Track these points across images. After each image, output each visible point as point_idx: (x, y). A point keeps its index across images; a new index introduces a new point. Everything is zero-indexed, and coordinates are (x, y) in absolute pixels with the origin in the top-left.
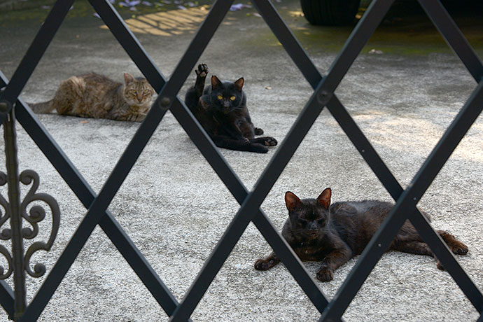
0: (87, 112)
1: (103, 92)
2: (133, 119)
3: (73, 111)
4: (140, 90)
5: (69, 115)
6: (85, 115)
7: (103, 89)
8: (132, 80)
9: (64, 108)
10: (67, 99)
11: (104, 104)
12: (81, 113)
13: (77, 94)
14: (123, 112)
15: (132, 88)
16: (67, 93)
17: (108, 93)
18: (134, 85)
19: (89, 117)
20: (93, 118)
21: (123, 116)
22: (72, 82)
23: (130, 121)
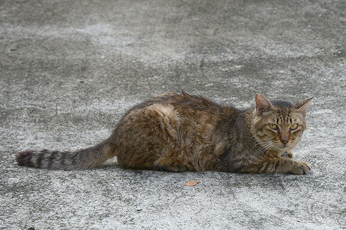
0: (185, 163)
1: (209, 126)
2: (270, 169)
3: (156, 162)
4: (284, 125)
5: (147, 169)
6: (179, 167)
7: (208, 122)
8: (269, 109)
9: (139, 158)
10: (150, 143)
11: (213, 147)
12: (172, 165)
13: (168, 135)
14: (254, 159)
15: (270, 121)
16: (150, 134)
17: (218, 127)
18: (275, 116)
19: (188, 170)
20: (194, 171)
21: (253, 166)
22: (157, 114)
23: (264, 172)
